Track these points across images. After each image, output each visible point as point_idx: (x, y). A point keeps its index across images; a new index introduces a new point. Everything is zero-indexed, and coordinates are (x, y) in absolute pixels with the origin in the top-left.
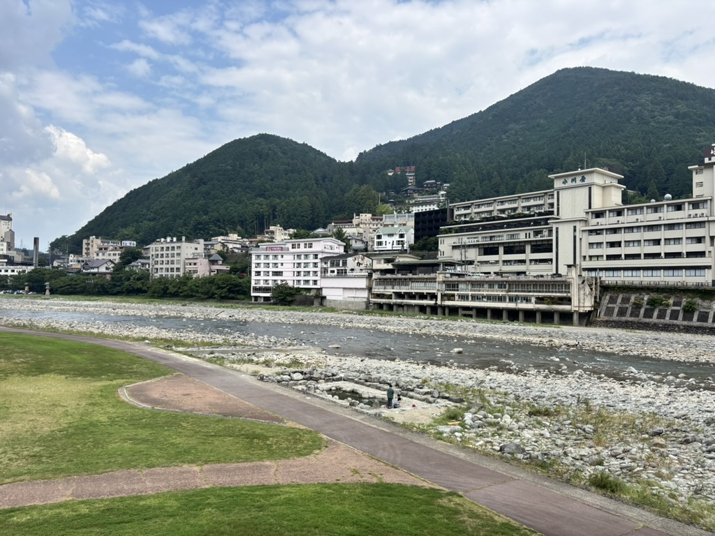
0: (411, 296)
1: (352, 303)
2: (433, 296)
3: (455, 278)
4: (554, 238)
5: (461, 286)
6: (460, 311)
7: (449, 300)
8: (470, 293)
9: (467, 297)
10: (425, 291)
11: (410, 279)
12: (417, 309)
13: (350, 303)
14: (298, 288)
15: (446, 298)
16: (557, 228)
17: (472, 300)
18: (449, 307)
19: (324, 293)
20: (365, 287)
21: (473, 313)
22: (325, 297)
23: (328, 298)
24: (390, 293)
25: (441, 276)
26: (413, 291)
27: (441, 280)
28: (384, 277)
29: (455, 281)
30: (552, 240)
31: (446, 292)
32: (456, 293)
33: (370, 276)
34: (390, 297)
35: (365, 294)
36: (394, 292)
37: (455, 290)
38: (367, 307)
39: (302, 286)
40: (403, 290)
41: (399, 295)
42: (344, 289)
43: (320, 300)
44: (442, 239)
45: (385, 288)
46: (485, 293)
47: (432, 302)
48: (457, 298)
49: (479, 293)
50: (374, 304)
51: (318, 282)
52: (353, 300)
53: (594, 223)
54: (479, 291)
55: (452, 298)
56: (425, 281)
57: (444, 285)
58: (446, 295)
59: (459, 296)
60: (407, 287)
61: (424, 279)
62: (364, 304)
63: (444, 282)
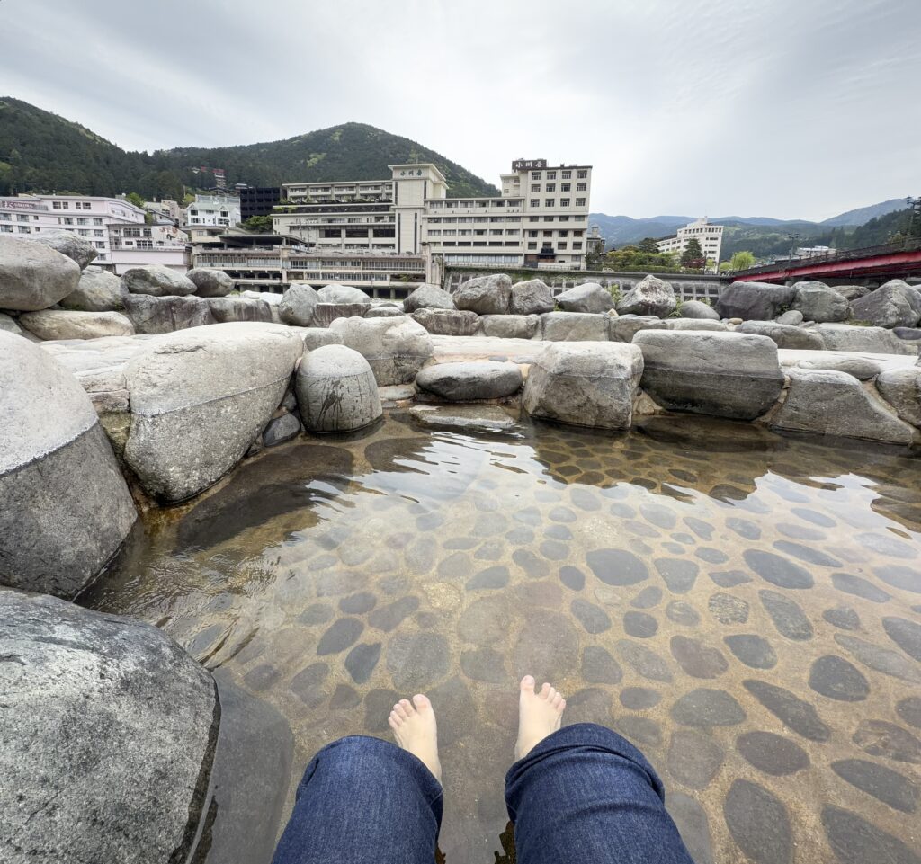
0: (249, 275)
2: (277, 275)
3: (303, 255)
4: (396, 223)
5: (310, 263)
7: (296, 279)
8: (321, 271)
9: (317, 275)
10: (266, 269)
11: (246, 255)
12: (257, 290)
15: (292, 277)
17: (323, 278)
20: (182, 263)
25: (285, 252)
26: (251, 269)
27: (286, 256)
28: (210, 251)
29: (303, 258)
30: (394, 226)
31: (293, 270)
32: (304, 271)
33: (189, 250)
36: (225, 271)
37: (303, 268)
40: (237, 267)
41: (233, 274)
44: (276, 219)
45: (211, 266)
46: (338, 271)
47: (276, 282)
48: (305, 276)
51: (107, 256)
53: (432, 212)
54: (331, 268)
55: (300, 276)
56: (266, 257)
57: (290, 263)
58: (291, 273)
59: (308, 274)
61: (264, 254)
63: (290, 258)
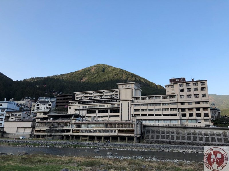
1: (22, 135)
2: (68, 131)
4: (120, 107)
5: (83, 126)
6: (81, 137)
7: (76, 132)
8: (87, 129)
9: (86, 131)
10: (64, 129)
11: (57, 122)
13: (20, 135)
16: (121, 103)
17: (88, 132)
18: (76, 136)
20: (30, 126)
21: (87, 138)
22: (5, 132)
23: (7, 133)
25: (73, 121)
26: (58, 128)
27: (73, 123)
28: (43, 121)
29: (80, 123)
30: (119, 108)
32: (80, 129)
33: (34, 121)
35: (30, 130)
38: (31, 137)
42: (18, 128)
43: (2, 133)
44: (70, 106)
45: (42, 127)
47: (67, 134)
48: (80, 131)
49: (91, 129)
50: (35, 135)
51: (3, 124)
52: (22, 133)
53: (136, 102)
55: (78, 131)
58: (74, 130)
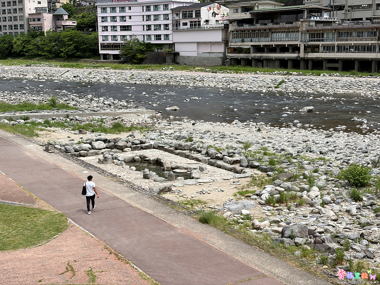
0: (272, 49)
1: (208, 59)
2: (296, 49)
3: (320, 27)
5: (326, 35)
7: (313, 52)
8: (336, 43)
9: (333, 47)
10: (286, 43)
11: (270, 29)
12: (277, 63)
13: (205, 59)
14: (149, 44)
15: (309, 50)
17: (338, 51)
18: (312, 60)
19: (178, 49)
20: (220, 40)
21: (338, 65)
22: (178, 54)
23: (181, 54)
24: (248, 47)
25: (305, 24)
26: (273, 43)
27: (304, 29)
28: (242, 28)
29: (320, 30)
31: (309, 43)
32: (320, 43)
33: (226, 27)
34: (248, 51)
35: (221, 49)
36: (252, 46)
37: (319, 41)
38: (224, 64)
39: (153, 41)
40: (262, 43)
41: (258, 49)
42: (198, 43)
43: (172, 56)
45: (243, 41)
46: (353, 43)
47: (294, 55)
48: (321, 49)
49: (346, 42)
50: (231, 59)
51: (170, 37)
52: (208, 55)
54: (346, 40)
55: (316, 49)
56: (288, 31)
57: (308, 36)
58: (309, 46)
59: (324, 47)
60: (267, 39)
61: (285, 28)
62: (220, 59)
63: (308, 31)
